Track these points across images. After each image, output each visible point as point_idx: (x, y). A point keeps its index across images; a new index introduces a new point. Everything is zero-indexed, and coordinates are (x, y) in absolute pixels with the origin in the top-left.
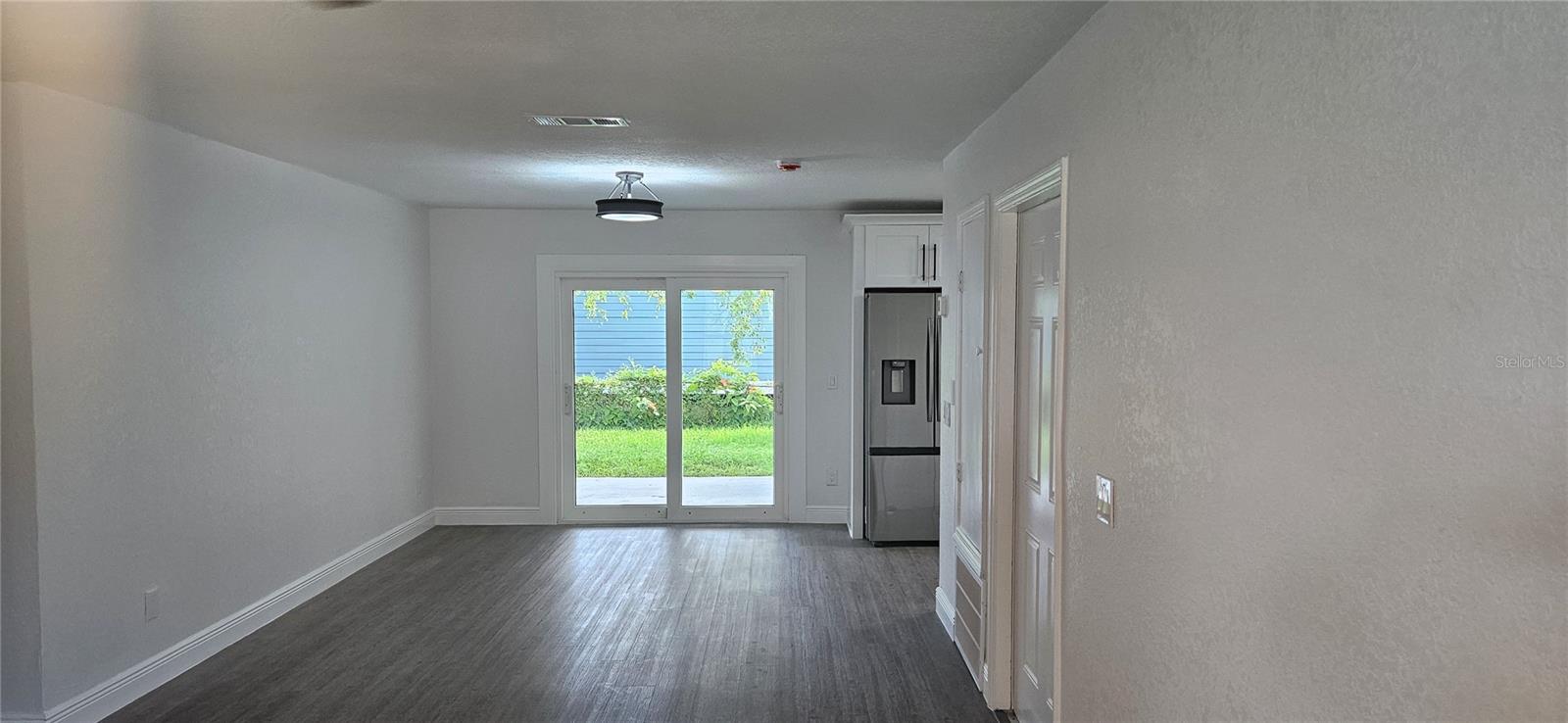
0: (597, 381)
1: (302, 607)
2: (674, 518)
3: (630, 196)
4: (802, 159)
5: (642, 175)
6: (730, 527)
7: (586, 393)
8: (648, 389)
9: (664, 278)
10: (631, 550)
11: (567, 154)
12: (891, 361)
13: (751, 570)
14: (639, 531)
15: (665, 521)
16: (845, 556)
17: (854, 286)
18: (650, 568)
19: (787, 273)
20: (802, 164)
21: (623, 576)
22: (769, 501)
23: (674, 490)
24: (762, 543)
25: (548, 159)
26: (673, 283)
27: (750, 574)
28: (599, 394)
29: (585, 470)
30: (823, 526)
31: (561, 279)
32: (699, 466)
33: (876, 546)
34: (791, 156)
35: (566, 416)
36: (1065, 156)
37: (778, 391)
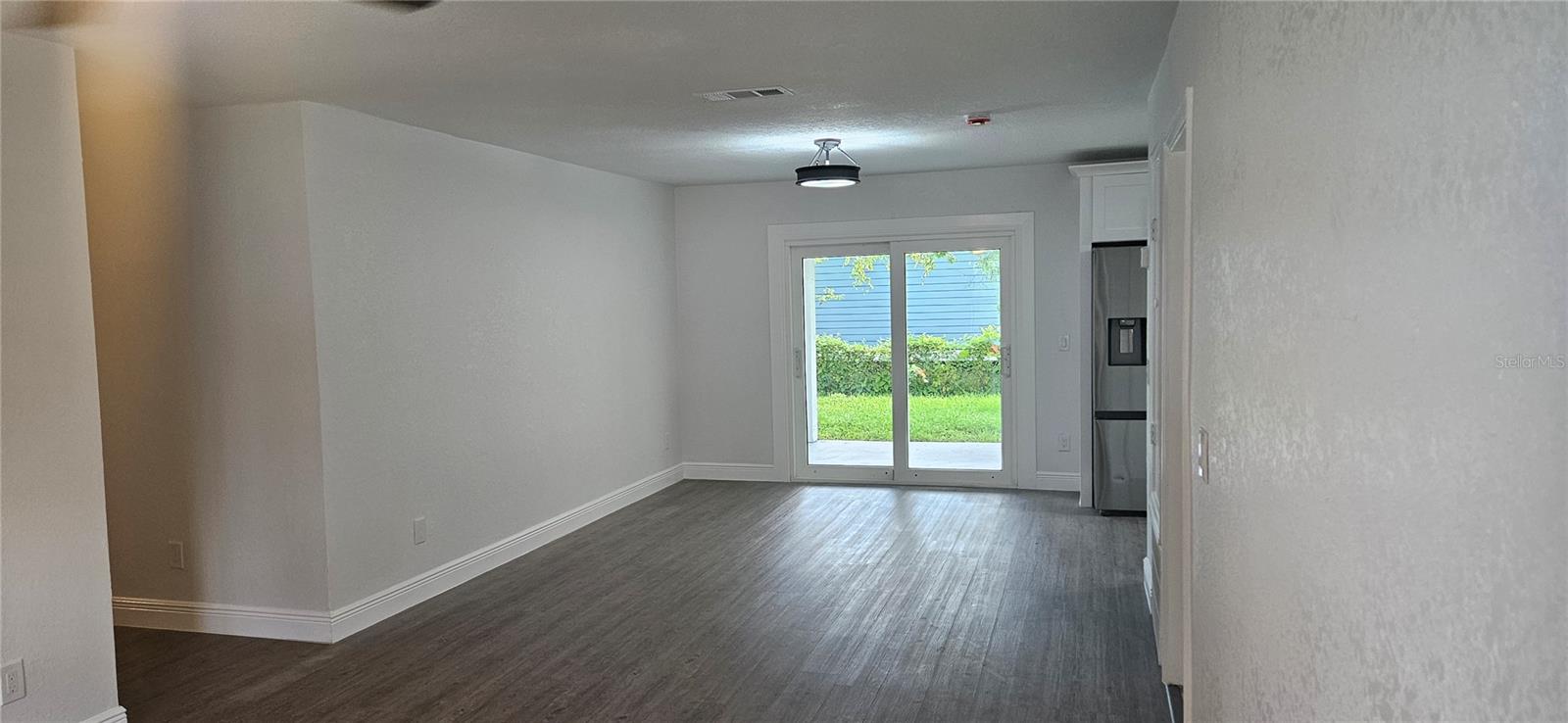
0: (868, 349)
1: (553, 543)
2: (900, 480)
3: (827, 163)
4: (988, 113)
5: (839, 141)
6: (955, 491)
7: (857, 360)
8: (919, 356)
9: (888, 243)
10: (850, 507)
11: (757, 126)
12: (1119, 319)
13: (960, 532)
14: (864, 491)
15: (892, 482)
16: (1064, 524)
17: (1081, 242)
18: (861, 526)
19: (1014, 231)
20: (992, 117)
21: (833, 531)
22: (997, 466)
23: (901, 452)
24: (982, 506)
25: (743, 132)
26: (895, 247)
27: (958, 536)
28: (870, 362)
29: (836, 433)
30: (1054, 492)
31: (791, 247)
32: (949, 432)
33: (1103, 515)
34: (979, 110)
35: (798, 380)
36: (1190, 86)
37: (1005, 354)
